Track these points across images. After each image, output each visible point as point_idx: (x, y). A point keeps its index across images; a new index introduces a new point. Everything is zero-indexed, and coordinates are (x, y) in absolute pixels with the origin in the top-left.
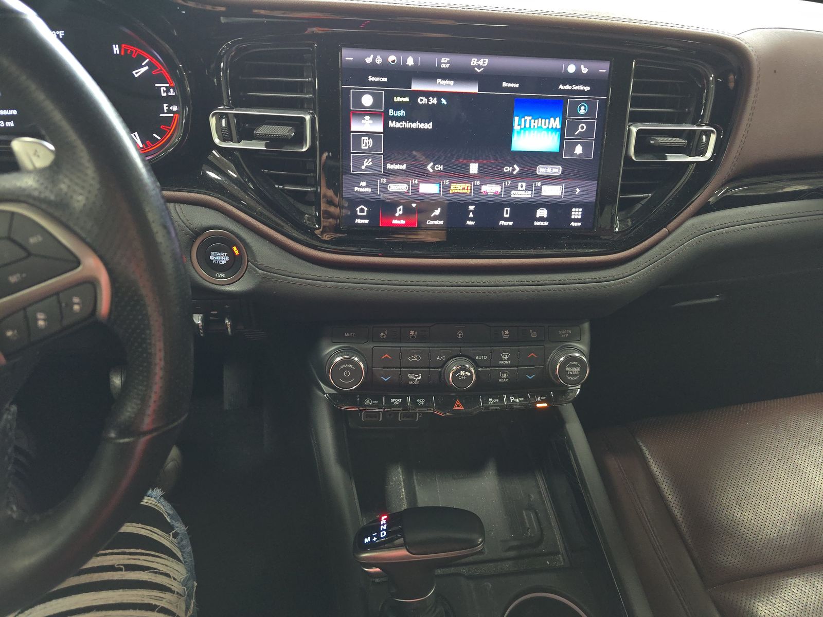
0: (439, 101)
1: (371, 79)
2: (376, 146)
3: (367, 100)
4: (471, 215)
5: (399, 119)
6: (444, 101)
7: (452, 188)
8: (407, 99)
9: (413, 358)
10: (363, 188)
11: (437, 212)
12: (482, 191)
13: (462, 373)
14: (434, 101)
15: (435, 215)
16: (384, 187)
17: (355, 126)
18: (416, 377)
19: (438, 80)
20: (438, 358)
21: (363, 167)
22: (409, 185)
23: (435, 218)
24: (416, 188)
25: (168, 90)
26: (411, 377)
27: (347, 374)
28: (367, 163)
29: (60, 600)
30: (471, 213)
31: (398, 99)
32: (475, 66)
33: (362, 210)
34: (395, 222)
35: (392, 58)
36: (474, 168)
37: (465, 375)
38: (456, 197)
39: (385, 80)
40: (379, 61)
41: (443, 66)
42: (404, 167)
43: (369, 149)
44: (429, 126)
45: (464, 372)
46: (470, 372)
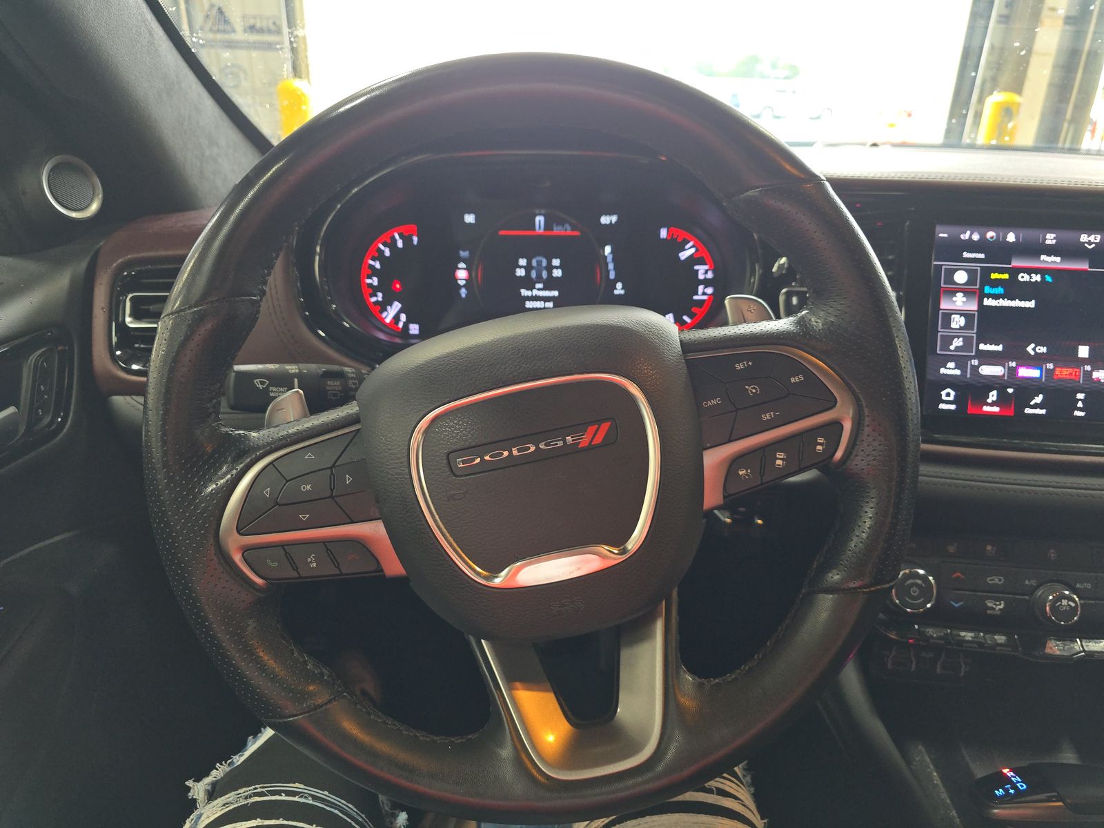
0: (1043, 277)
1: (966, 255)
2: (968, 325)
3: (961, 277)
4: (1080, 404)
5: (996, 297)
6: (1048, 278)
7: (1057, 373)
8: (1006, 276)
9: (993, 580)
10: (950, 369)
11: (1038, 399)
12: (1094, 377)
13: (1065, 602)
14: (1037, 278)
15: (1036, 403)
16: (975, 369)
17: (945, 305)
18: (997, 605)
19: (1042, 256)
20: (1027, 582)
21: (952, 348)
22: (1005, 368)
23: (1036, 406)
24: (1012, 372)
25: (706, 272)
26: (990, 605)
27: (914, 591)
28: (958, 343)
29: (655, 818)
30: (1080, 402)
31: (994, 276)
32: (1086, 243)
33: (948, 395)
34: (986, 409)
35: (990, 234)
36: (1083, 352)
37: (1069, 605)
38: (1062, 383)
39: (982, 256)
40: (976, 237)
41: (1048, 242)
42: (1000, 348)
43: (961, 328)
44: (1031, 304)
45: (1066, 601)
46: (1074, 601)
